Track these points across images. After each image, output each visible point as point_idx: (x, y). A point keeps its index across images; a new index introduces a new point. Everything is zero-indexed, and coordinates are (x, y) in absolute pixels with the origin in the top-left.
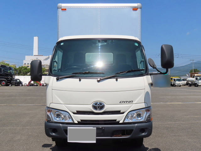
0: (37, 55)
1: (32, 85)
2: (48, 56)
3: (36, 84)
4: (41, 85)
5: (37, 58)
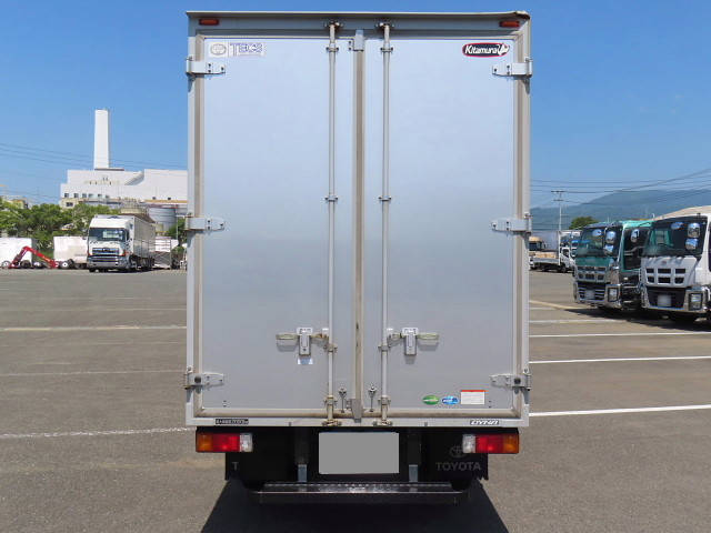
0: (107, 167)
1: (27, 265)
2: (140, 172)
3: (38, 264)
4: (52, 265)
5: (106, 179)
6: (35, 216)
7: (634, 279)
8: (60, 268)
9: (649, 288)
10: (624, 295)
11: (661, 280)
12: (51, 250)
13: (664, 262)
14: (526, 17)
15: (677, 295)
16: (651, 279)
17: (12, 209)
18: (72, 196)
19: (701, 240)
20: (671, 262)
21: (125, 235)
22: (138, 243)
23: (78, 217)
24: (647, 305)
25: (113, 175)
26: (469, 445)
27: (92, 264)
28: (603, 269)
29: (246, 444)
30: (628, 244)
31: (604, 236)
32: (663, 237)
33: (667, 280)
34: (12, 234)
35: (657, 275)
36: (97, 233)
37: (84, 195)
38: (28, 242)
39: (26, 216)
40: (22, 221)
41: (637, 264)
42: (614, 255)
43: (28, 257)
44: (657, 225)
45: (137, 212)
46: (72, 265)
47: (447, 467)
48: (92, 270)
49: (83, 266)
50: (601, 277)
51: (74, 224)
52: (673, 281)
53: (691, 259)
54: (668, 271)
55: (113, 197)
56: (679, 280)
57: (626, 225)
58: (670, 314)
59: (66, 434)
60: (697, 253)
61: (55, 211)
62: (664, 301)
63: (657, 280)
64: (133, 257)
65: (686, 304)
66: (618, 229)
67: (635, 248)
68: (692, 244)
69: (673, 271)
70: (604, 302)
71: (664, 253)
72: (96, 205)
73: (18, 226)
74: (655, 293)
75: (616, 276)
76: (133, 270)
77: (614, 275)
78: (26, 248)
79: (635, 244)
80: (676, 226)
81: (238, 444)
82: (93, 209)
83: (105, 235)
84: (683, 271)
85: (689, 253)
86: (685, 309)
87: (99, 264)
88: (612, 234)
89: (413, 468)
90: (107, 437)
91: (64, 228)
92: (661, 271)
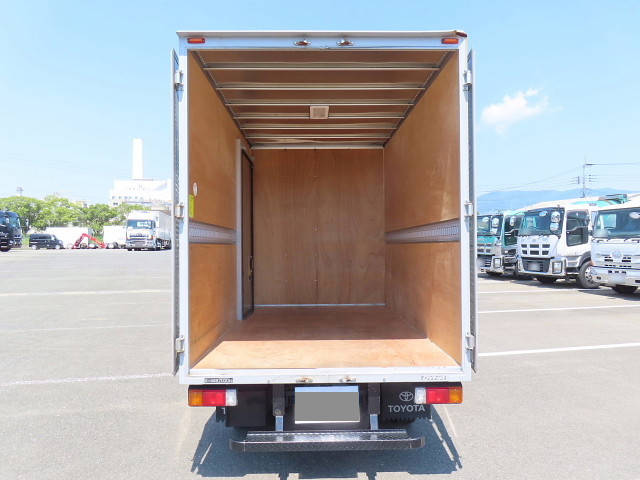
0: (141, 178)
1: (85, 247)
2: (164, 181)
3: (93, 246)
4: (103, 246)
5: (140, 186)
6: (92, 213)
7: (513, 252)
8: (108, 248)
9: (523, 258)
10: (506, 264)
11: (532, 252)
12: (102, 236)
13: (534, 240)
14: (465, 36)
15: (544, 263)
16: (525, 252)
17: (75, 208)
18: (117, 198)
19: (561, 223)
20: (540, 240)
21: (153, 225)
22: (162, 231)
23: (121, 213)
24: (523, 271)
25: (146, 184)
26: (420, 397)
27: (129, 245)
28: (489, 245)
29: (231, 399)
30: (508, 227)
31: (490, 222)
32: (531, 222)
33: (537, 253)
34: (75, 224)
35: (529, 249)
36: (132, 223)
37: (126, 198)
38: (85, 230)
39: (85, 213)
40: (83, 216)
41: (515, 241)
42: (497, 235)
43: (85, 241)
44: (529, 214)
45: (162, 209)
46: (116, 247)
47: (397, 409)
48: (130, 249)
49: (124, 247)
50: (488, 251)
51: (119, 217)
52: (541, 253)
53: (553, 238)
54: (537, 246)
55: (146, 199)
56: (545, 253)
57: (506, 214)
58: (539, 277)
59: (95, 379)
60: (558, 233)
61: (105, 209)
62: (535, 267)
63: (529, 252)
64: (159, 240)
65: (550, 269)
66: (500, 217)
67: (511, 230)
68: (554, 227)
69: (541, 246)
70: (491, 269)
71: (534, 233)
72: (133, 204)
73: (80, 219)
74: (528, 261)
75: (499, 250)
76: (158, 249)
77: (498, 249)
78: (85, 235)
79: (512, 228)
80: (543, 214)
81: (224, 400)
82: (132, 207)
83: (139, 224)
84: (547, 246)
85: (552, 233)
86: (550, 273)
87: (134, 245)
88: (496, 221)
89: (374, 417)
90: (126, 381)
91: (112, 220)
92: (532, 246)
